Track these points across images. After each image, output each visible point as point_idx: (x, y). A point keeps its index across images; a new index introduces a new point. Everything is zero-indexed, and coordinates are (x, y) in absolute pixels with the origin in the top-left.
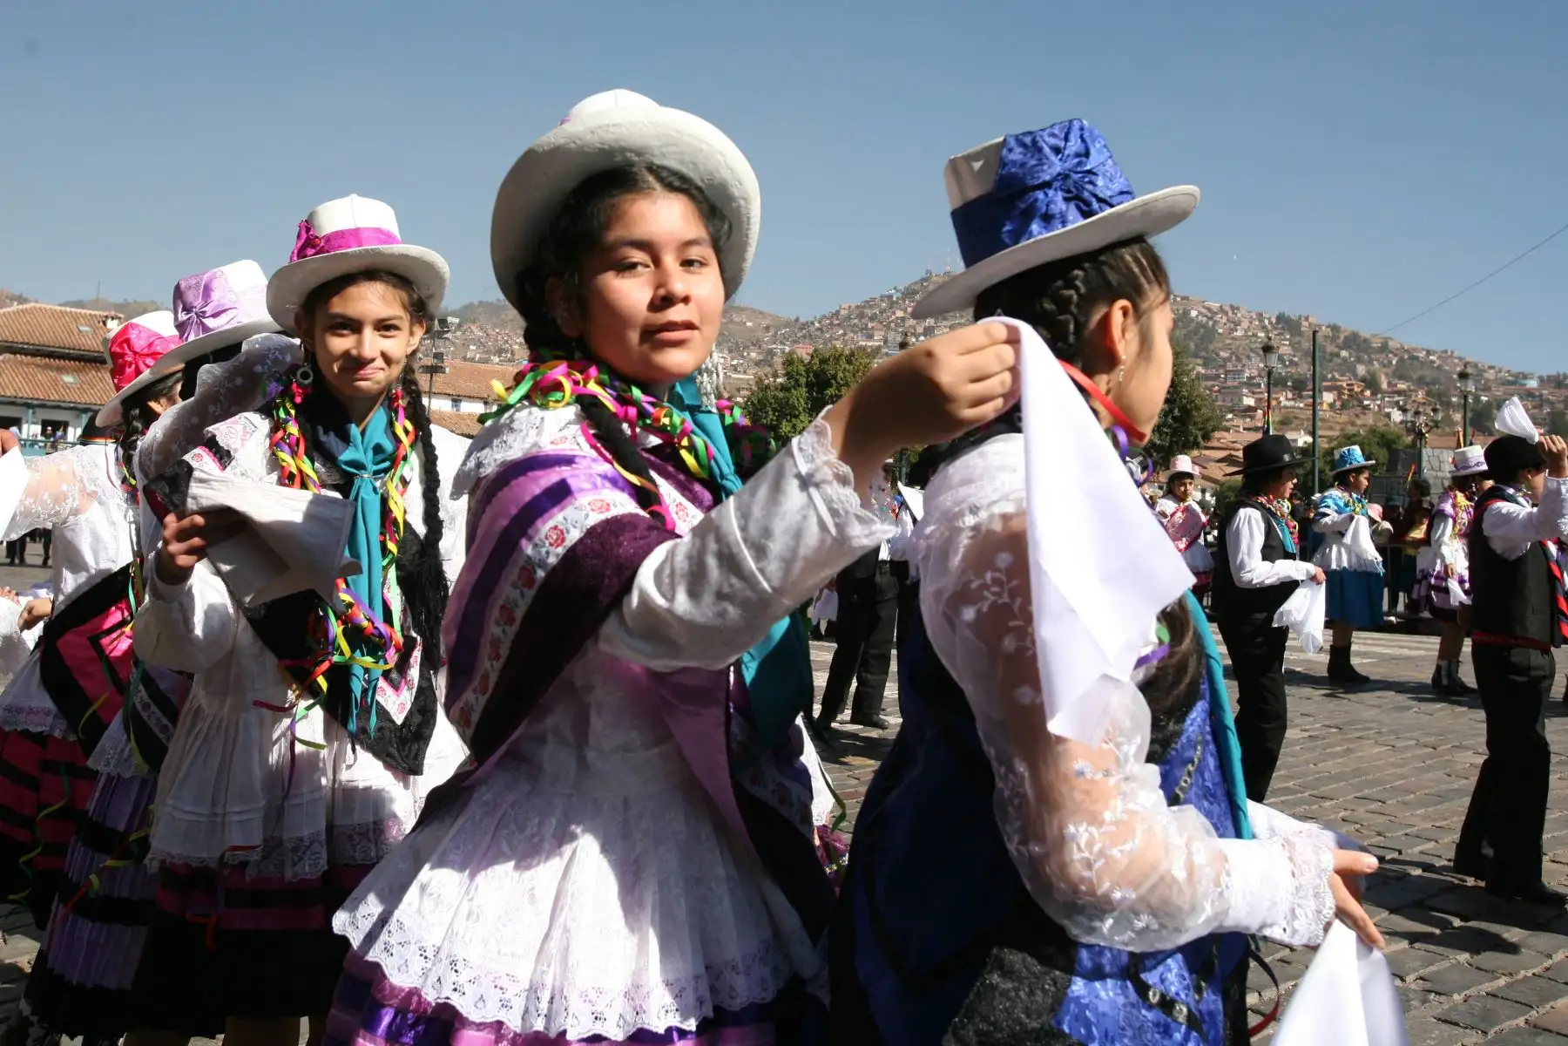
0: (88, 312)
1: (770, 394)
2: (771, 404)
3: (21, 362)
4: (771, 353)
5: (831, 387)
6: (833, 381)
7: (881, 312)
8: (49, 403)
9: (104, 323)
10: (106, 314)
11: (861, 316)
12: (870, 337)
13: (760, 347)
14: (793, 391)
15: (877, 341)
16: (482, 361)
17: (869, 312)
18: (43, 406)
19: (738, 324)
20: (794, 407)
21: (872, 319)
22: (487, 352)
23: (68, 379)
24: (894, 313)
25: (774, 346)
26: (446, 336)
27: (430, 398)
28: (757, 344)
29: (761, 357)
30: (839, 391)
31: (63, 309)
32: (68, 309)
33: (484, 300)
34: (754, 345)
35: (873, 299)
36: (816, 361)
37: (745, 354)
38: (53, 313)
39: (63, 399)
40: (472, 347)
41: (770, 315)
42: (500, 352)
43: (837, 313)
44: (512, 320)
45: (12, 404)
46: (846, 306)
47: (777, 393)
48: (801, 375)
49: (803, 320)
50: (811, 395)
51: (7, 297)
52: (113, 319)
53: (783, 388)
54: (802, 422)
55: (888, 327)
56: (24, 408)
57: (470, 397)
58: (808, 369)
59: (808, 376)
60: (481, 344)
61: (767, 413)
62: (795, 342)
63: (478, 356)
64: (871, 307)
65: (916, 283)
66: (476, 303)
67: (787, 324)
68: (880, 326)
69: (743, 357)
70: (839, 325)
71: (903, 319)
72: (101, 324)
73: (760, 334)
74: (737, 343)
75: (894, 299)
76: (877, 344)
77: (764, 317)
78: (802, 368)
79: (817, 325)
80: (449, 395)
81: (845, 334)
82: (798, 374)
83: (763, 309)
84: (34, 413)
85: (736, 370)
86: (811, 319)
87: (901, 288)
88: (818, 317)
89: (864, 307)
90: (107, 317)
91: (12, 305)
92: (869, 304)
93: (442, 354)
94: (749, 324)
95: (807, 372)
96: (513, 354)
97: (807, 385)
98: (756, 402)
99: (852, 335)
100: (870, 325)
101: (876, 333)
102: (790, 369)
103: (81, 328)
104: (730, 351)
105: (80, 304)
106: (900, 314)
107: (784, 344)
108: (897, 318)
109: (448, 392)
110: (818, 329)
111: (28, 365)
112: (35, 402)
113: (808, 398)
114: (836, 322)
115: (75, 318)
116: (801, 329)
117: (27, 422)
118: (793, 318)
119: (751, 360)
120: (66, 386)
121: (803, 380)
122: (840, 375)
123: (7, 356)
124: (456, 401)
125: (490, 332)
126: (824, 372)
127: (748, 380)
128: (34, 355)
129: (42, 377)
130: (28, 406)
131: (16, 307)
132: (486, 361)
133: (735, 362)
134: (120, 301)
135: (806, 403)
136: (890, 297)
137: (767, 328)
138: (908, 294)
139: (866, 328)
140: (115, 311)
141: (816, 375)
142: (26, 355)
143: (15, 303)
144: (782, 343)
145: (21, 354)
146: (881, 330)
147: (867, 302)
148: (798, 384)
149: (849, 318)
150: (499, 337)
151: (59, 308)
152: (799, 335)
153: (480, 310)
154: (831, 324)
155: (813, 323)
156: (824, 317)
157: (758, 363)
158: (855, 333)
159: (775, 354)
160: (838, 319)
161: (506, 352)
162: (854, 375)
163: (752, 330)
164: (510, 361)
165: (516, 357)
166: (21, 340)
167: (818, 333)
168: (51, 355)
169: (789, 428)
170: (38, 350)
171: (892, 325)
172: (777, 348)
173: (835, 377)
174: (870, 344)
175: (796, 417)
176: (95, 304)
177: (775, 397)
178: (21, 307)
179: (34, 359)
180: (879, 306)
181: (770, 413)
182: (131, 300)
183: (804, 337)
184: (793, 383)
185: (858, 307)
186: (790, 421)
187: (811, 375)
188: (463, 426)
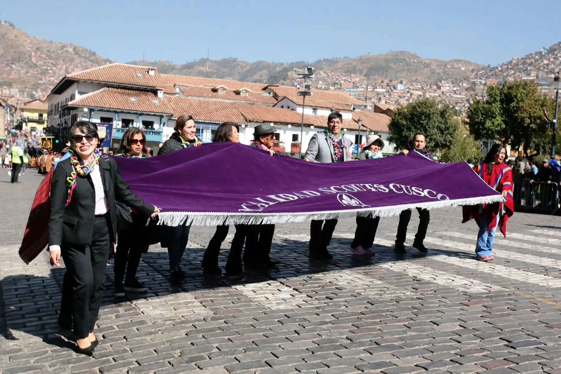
0: (141, 67)
1: (480, 105)
2: (481, 111)
3: (112, 91)
4: (474, 84)
5: (514, 101)
6: (515, 99)
7: (536, 61)
8: (125, 111)
9: (148, 72)
10: (148, 68)
11: (524, 63)
12: (529, 75)
13: (468, 81)
14: (493, 104)
15: (532, 77)
16: (325, 89)
17: (528, 61)
18: (122, 112)
19: (456, 69)
20: (493, 113)
21: (531, 64)
22: (328, 85)
23: (133, 99)
24: (543, 61)
25: (476, 80)
26: (311, 77)
27: (303, 108)
28: (467, 79)
29: (469, 86)
30: (518, 104)
31: (129, 65)
32: (132, 66)
33: (326, 58)
34: (465, 80)
35: (531, 54)
36: (506, 88)
37: (461, 84)
38: (125, 67)
39: (131, 109)
40: (320, 82)
41: (474, 64)
42: (334, 84)
43: (511, 62)
44: (340, 68)
45: (109, 111)
46: (516, 58)
47: (484, 105)
48: (497, 95)
49: (492, 66)
50: (503, 106)
51: (102, 60)
52: (152, 70)
53: (488, 102)
54: (497, 120)
55: (539, 69)
56: (114, 113)
57: (322, 107)
58: (501, 92)
59: (501, 96)
60: (324, 80)
61: (479, 115)
62: (487, 78)
63: (323, 86)
64: (530, 58)
65: (556, 45)
66: (322, 60)
67: (483, 68)
68: (535, 69)
69: (459, 86)
70: (511, 68)
71: (548, 65)
72: (147, 73)
73: (468, 74)
74: (456, 79)
75: (543, 54)
76: (532, 78)
77: (471, 65)
78: (498, 92)
79: (500, 69)
80: (311, 106)
81: (515, 73)
82: (496, 95)
83: (470, 61)
84: (118, 116)
85: (455, 93)
86: (496, 65)
87: (547, 48)
88: (500, 64)
89: (525, 59)
90: (149, 69)
91: (106, 64)
92: (529, 57)
93: (309, 86)
94: (463, 69)
95: (501, 94)
96: (341, 85)
97: (500, 101)
98: (472, 110)
99: (518, 74)
100: (529, 68)
101: (532, 72)
102: (491, 92)
103: (138, 75)
104: (453, 83)
105: (135, 63)
106: (546, 62)
107: (481, 79)
108: (544, 64)
109: (310, 105)
110: (500, 71)
111: (115, 92)
112: (119, 110)
113: (501, 108)
114: (510, 67)
115: (135, 70)
116: (490, 71)
117: (115, 120)
118: (487, 65)
119: (464, 87)
120: (132, 103)
121: (498, 98)
122: (519, 95)
123: (106, 88)
124: (315, 109)
125: (329, 74)
126: (510, 94)
127: (462, 98)
128: (117, 88)
129: (120, 98)
130: (116, 112)
131: (108, 65)
132: (327, 89)
133: (455, 89)
134: (153, 61)
135: (500, 111)
136: (541, 53)
137: (473, 71)
138: (551, 51)
139: (526, 70)
140: (153, 66)
141: (506, 95)
142: (114, 88)
143: (108, 63)
144: (480, 79)
145: (111, 87)
146: (535, 71)
147: (528, 56)
148: (495, 100)
149: (517, 64)
150: (334, 77)
151: (127, 65)
152: (490, 74)
153: (324, 63)
154: (508, 68)
155: (497, 68)
156: (503, 64)
157: (467, 89)
158: (520, 72)
159: (477, 84)
160: (511, 65)
161: (337, 84)
162: (527, 95)
163: (464, 72)
164: (339, 89)
165: (342, 87)
166: (111, 81)
167: (500, 73)
168: (125, 88)
169: (490, 124)
170: (119, 86)
171: (542, 68)
172: (478, 81)
173: (516, 97)
174: (529, 78)
175: (495, 118)
176: (143, 63)
177: (483, 108)
178: (110, 65)
179: (117, 90)
180: (534, 58)
181: (480, 116)
182: (158, 61)
183: (492, 75)
184: (493, 100)
185: (522, 59)
186: (491, 120)
187: (503, 95)
188: (318, 122)
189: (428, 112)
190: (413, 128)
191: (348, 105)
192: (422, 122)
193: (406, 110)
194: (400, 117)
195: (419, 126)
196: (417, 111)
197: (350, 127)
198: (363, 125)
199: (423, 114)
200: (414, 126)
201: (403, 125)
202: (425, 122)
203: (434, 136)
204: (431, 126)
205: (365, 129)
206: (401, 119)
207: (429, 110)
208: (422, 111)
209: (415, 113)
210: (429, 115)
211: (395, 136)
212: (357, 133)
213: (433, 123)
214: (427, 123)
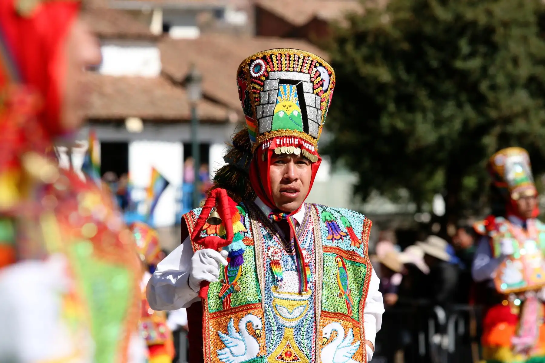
189: (483, 20)
190: (423, 97)
191: (135, 14)
192: (459, 64)
193: (385, 20)
194: (364, 50)
195: (448, 86)
196: (435, 20)
197: (151, 112)
198: (208, 98)
199: (461, 33)
200: (427, 85)
201: (382, 88)
202: (475, 64)
203: (520, 125)
204: (501, 80)
205: (218, 113)
206: (369, 59)
207: (489, 13)
208: (459, 18)
209: (428, 29)
210: (489, 31)
211: (349, 137)
212: (185, 133)
213: (509, 66)
214: (484, 70)
